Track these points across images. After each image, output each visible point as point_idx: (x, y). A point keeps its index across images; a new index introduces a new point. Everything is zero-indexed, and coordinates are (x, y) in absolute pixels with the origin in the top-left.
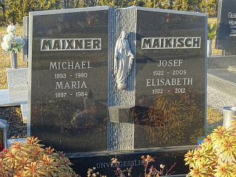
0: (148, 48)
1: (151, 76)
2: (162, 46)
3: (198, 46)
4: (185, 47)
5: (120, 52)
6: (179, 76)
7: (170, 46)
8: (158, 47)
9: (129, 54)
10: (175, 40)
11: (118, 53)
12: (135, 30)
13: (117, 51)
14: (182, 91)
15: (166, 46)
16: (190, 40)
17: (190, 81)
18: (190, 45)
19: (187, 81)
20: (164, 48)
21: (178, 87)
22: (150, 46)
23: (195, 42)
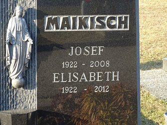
0: (55, 30)
1: (60, 69)
2: (74, 27)
3: (126, 27)
4: (108, 29)
5: (14, 35)
6: (99, 69)
7: (86, 27)
8: (69, 28)
9: (27, 37)
10: (92, 19)
11: (11, 37)
12: (34, 5)
13: (10, 34)
14: (104, 90)
15: (80, 27)
16: (114, 19)
17: (116, 76)
18: (114, 26)
19: (111, 75)
20: (77, 30)
21: (99, 84)
22: (57, 28)
23: (121, 22)
